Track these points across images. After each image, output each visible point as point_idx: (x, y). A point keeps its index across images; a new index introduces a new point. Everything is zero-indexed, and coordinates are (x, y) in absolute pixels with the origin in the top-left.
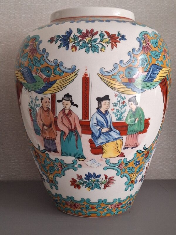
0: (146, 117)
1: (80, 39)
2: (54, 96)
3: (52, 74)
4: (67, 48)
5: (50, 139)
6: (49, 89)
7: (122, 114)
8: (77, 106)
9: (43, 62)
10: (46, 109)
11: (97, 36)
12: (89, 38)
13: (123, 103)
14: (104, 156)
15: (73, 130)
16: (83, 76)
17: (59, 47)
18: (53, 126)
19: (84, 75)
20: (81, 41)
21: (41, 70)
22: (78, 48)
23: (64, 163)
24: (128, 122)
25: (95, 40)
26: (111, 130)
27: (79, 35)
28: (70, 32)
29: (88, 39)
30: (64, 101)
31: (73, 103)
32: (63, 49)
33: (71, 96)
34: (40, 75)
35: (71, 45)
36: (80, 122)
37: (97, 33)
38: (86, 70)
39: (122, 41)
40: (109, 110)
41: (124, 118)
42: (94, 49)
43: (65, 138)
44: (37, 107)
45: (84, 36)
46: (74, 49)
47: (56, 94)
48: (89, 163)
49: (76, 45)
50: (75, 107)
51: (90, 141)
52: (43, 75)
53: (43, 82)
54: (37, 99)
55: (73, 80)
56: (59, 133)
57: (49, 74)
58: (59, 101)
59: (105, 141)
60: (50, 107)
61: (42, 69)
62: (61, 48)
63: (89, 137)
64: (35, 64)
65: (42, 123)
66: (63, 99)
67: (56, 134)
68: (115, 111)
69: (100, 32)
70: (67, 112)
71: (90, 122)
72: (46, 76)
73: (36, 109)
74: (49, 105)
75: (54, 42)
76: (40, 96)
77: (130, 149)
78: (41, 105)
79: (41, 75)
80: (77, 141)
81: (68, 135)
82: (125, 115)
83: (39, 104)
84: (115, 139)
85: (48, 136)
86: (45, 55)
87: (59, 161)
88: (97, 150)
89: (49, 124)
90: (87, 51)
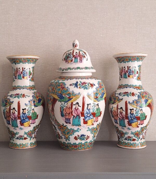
0: (101, 111)
1: (81, 85)
2: (72, 103)
4: (77, 87)
6: (70, 101)
7: (94, 110)
8: (80, 107)
10: (68, 108)
11: (87, 84)
12: (84, 85)
13: (95, 106)
14: (87, 124)
15: (78, 115)
17: (74, 87)
18: (71, 114)
20: (82, 85)
22: (81, 88)
24: (96, 113)
25: (86, 86)
26: (91, 115)
27: (81, 83)
28: (77, 82)
35: (78, 87)
37: (86, 83)
39: (94, 86)
40: (91, 108)
41: (95, 111)
42: (86, 88)
45: (83, 84)
46: (80, 88)
48: (82, 128)
51: (83, 119)
56: (72, 116)
57: (70, 96)
58: (74, 105)
59: (88, 119)
60: (70, 107)
62: (75, 88)
63: (83, 118)
66: (76, 104)
68: (92, 109)
69: (87, 83)
70: (77, 109)
75: (72, 86)
76: (66, 103)
77: (95, 122)
78: (66, 106)
79: (67, 96)
82: (95, 110)
84: (91, 119)
88: (85, 122)
90: (84, 89)
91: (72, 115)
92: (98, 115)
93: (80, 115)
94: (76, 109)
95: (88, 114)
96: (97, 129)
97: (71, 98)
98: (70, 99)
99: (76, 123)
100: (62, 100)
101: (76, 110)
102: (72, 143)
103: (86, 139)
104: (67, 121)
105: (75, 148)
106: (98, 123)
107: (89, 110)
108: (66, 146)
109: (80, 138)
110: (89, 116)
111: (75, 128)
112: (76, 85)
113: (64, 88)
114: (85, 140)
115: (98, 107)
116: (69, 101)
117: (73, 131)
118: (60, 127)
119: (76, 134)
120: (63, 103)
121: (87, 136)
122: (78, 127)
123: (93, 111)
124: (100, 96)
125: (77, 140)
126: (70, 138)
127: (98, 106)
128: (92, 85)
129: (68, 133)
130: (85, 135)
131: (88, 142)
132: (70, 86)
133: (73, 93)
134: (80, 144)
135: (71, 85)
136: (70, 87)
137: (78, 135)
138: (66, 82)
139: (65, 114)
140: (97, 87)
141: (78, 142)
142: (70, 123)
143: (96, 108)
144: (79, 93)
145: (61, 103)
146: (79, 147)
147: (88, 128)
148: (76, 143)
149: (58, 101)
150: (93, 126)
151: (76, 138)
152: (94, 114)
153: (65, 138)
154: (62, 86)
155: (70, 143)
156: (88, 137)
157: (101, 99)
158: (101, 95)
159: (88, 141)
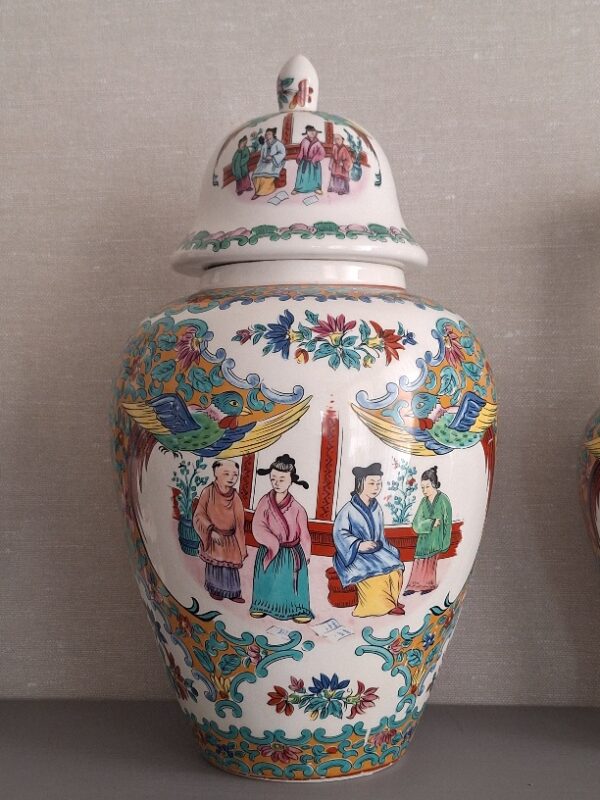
92: (434, 545)
93: (306, 544)
94: (279, 505)
95: (361, 538)
96: (429, 641)
98: (233, 431)
99: (277, 598)
100: (186, 438)
101: (279, 508)
102: (258, 733)
103: (354, 711)
104: (217, 585)
105: (281, 767)
106: (436, 599)
107: (368, 508)
108: (224, 747)
109: (308, 698)
110: (371, 552)
111: (276, 632)
112: (279, 336)
113: (198, 355)
114: (347, 712)
115: (432, 493)
116: (226, 443)
117: (263, 654)
118: (180, 618)
119: (281, 673)
120: (190, 458)
121: (361, 686)
122: (290, 626)
123: (401, 520)
124: (447, 416)
125: (289, 710)
126: (241, 698)
127: (438, 485)
128: (393, 341)
129: (229, 663)
130: (346, 683)
131: (368, 727)
132: (239, 343)
133: (257, 388)
134: (311, 743)
135: (242, 337)
136: (235, 350)
137: (293, 680)
138: (213, 317)
139: (203, 537)
140: (428, 355)
141: (297, 723)
142: (237, 597)
143: (419, 495)
144: (298, 393)
145: (179, 460)
146: (303, 760)
147: (366, 632)
148: (281, 733)
149: (158, 444)
150: (398, 623)
151: (280, 700)
152: (404, 542)
153: (210, 698)
154: (184, 343)
155: (246, 731)
156: (367, 696)
157: (460, 435)
158: (455, 410)
159: (371, 719)
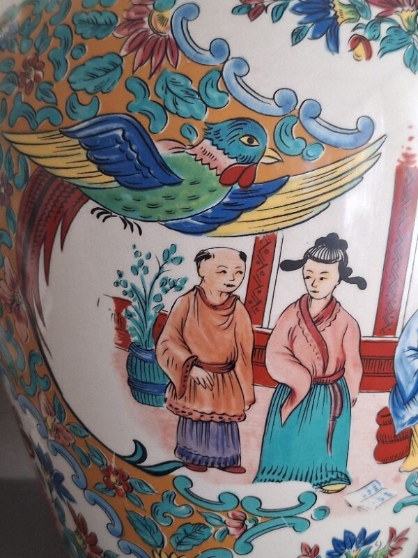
1: (375, 10)
3: (269, 152)
4: (334, 44)
5: (216, 418)
6: (245, 216)
8: (361, 283)
9: (221, 100)
12: (407, 13)
15: (330, 382)
16: (398, 164)
17: (297, 36)
18: (241, 368)
19: (403, 159)
20: (381, 19)
21: (211, 132)
22: (376, 46)
23: (260, 509)
29: (406, 15)
30: (310, 264)
31: (350, 271)
32: (315, 47)
33: (343, 245)
34: (204, 152)
35: (345, 32)
36: (363, 345)
38: (411, 139)
43: (286, 412)
44: (166, 292)
46: (361, 49)
47: (279, 235)
49: (367, 36)
50: (355, 286)
52: (219, 154)
53: (215, 183)
54: (173, 256)
55: (361, 177)
56: (264, 394)
57: (249, 152)
60: (242, 292)
61: (215, 128)
62: (306, 43)
64: (171, 106)
65: (183, 356)
66: (308, 255)
67: (248, 398)
70: (316, 308)
71: (397, 342)
72: (234, 161)
73: (159, 298)
74: (236, 283)
78: (194, 281)
79: (210, 155)
80: (334, 419)
81: (305, 402)
83: (185, 280)
85: (207, 409)
86: (228, 70)
87: (239, 502)
89: (223, 360)
90: (412, 64)
91: (267, 380)
97: (262, 175)
